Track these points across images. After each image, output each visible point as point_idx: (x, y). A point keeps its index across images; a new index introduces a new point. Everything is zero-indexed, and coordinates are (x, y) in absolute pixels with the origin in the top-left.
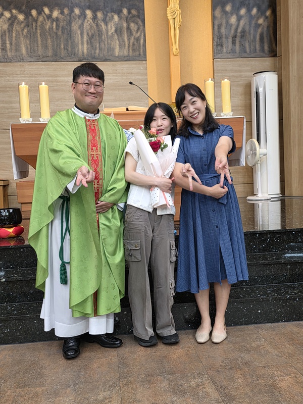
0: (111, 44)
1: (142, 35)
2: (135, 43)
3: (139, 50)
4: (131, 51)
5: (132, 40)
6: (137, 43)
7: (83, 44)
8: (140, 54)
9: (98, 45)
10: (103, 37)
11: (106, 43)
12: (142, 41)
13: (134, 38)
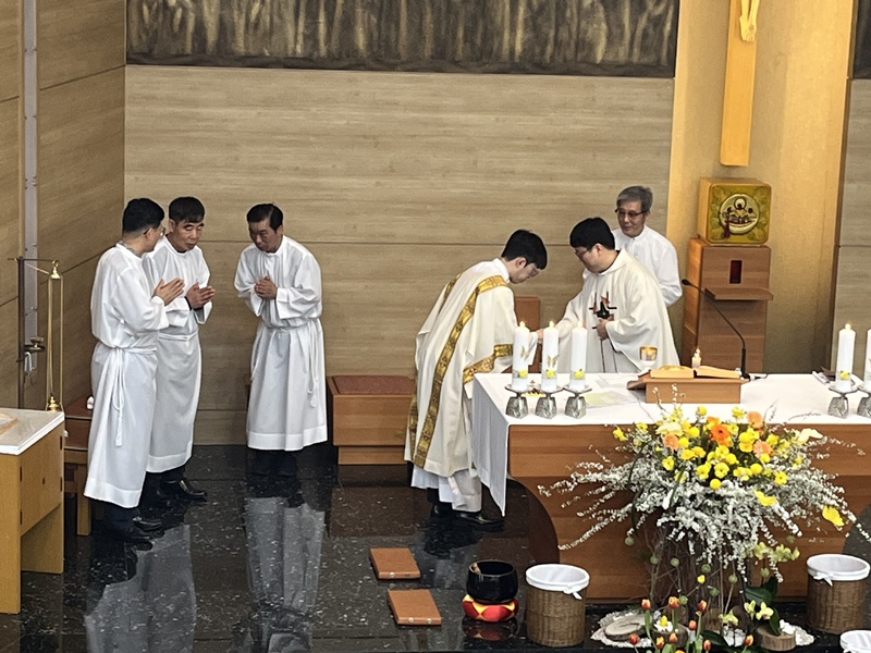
0: (586, 32)
1: (671, 12)
2: (651, 31)
3: (658, 51)
4: (636, 50)
5: (643, 22)
6: (655, 30)
7: (513, 30)
8: (659, 61)
9: (552, 33)
10: (568, 14)
11: (574, 29)
12: (668, 27)
13: (648, 19)
